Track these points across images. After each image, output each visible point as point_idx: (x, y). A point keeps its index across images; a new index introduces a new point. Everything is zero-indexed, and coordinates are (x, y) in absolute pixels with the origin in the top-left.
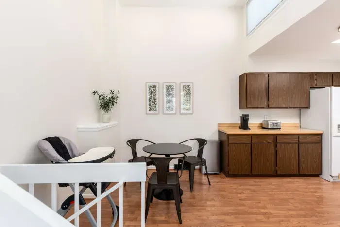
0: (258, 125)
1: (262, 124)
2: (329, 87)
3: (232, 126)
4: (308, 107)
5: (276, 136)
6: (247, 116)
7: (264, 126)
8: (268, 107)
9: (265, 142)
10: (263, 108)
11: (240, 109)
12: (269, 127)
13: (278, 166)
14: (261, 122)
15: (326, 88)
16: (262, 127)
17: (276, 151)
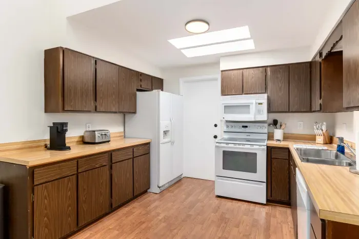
0: (76, 140)
1: (83, 137)
2: (157, 90)
3: (31, 146)
4: (135, 113)
5: (110, 153)
6: (65, 124)
7: (87, 140)
8: (96, 110)
9: (97, 166)
10: (89, 112)
11: (46, 111)
12: (97, 141)
13: (113, 198)
14: (82, 134)
15: (154, 91)
16: (83, 141)
17: (111, 175)
